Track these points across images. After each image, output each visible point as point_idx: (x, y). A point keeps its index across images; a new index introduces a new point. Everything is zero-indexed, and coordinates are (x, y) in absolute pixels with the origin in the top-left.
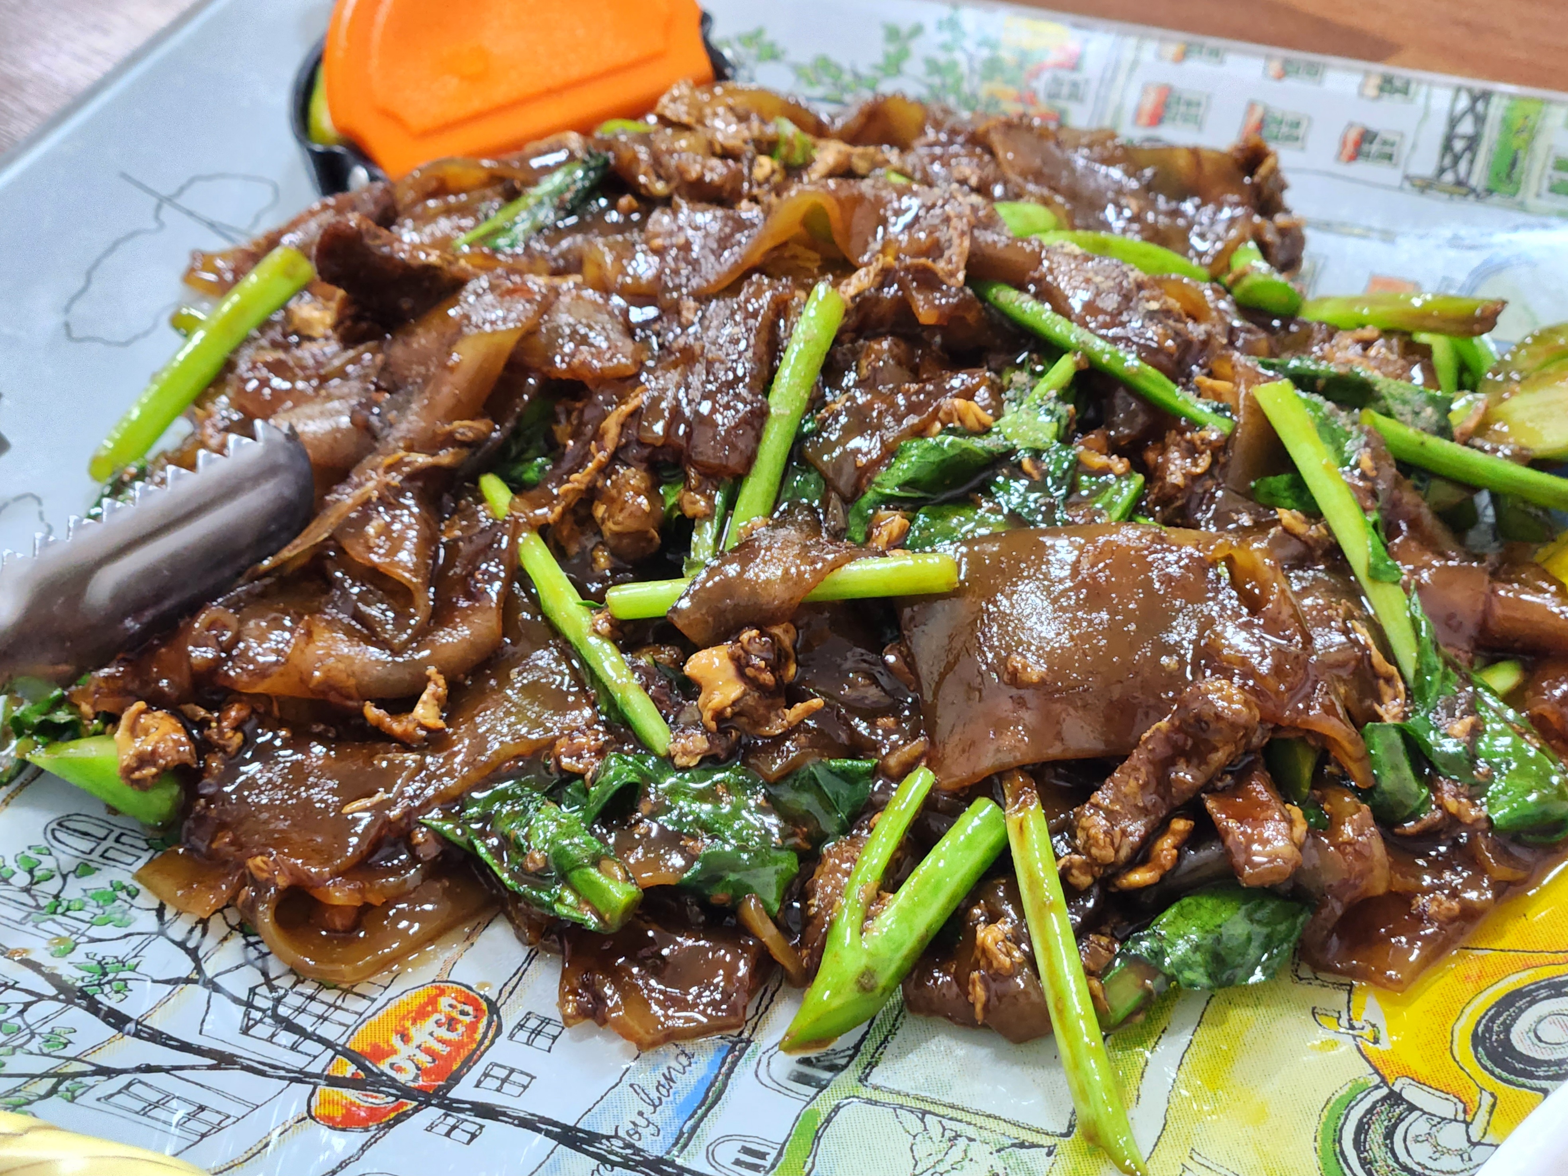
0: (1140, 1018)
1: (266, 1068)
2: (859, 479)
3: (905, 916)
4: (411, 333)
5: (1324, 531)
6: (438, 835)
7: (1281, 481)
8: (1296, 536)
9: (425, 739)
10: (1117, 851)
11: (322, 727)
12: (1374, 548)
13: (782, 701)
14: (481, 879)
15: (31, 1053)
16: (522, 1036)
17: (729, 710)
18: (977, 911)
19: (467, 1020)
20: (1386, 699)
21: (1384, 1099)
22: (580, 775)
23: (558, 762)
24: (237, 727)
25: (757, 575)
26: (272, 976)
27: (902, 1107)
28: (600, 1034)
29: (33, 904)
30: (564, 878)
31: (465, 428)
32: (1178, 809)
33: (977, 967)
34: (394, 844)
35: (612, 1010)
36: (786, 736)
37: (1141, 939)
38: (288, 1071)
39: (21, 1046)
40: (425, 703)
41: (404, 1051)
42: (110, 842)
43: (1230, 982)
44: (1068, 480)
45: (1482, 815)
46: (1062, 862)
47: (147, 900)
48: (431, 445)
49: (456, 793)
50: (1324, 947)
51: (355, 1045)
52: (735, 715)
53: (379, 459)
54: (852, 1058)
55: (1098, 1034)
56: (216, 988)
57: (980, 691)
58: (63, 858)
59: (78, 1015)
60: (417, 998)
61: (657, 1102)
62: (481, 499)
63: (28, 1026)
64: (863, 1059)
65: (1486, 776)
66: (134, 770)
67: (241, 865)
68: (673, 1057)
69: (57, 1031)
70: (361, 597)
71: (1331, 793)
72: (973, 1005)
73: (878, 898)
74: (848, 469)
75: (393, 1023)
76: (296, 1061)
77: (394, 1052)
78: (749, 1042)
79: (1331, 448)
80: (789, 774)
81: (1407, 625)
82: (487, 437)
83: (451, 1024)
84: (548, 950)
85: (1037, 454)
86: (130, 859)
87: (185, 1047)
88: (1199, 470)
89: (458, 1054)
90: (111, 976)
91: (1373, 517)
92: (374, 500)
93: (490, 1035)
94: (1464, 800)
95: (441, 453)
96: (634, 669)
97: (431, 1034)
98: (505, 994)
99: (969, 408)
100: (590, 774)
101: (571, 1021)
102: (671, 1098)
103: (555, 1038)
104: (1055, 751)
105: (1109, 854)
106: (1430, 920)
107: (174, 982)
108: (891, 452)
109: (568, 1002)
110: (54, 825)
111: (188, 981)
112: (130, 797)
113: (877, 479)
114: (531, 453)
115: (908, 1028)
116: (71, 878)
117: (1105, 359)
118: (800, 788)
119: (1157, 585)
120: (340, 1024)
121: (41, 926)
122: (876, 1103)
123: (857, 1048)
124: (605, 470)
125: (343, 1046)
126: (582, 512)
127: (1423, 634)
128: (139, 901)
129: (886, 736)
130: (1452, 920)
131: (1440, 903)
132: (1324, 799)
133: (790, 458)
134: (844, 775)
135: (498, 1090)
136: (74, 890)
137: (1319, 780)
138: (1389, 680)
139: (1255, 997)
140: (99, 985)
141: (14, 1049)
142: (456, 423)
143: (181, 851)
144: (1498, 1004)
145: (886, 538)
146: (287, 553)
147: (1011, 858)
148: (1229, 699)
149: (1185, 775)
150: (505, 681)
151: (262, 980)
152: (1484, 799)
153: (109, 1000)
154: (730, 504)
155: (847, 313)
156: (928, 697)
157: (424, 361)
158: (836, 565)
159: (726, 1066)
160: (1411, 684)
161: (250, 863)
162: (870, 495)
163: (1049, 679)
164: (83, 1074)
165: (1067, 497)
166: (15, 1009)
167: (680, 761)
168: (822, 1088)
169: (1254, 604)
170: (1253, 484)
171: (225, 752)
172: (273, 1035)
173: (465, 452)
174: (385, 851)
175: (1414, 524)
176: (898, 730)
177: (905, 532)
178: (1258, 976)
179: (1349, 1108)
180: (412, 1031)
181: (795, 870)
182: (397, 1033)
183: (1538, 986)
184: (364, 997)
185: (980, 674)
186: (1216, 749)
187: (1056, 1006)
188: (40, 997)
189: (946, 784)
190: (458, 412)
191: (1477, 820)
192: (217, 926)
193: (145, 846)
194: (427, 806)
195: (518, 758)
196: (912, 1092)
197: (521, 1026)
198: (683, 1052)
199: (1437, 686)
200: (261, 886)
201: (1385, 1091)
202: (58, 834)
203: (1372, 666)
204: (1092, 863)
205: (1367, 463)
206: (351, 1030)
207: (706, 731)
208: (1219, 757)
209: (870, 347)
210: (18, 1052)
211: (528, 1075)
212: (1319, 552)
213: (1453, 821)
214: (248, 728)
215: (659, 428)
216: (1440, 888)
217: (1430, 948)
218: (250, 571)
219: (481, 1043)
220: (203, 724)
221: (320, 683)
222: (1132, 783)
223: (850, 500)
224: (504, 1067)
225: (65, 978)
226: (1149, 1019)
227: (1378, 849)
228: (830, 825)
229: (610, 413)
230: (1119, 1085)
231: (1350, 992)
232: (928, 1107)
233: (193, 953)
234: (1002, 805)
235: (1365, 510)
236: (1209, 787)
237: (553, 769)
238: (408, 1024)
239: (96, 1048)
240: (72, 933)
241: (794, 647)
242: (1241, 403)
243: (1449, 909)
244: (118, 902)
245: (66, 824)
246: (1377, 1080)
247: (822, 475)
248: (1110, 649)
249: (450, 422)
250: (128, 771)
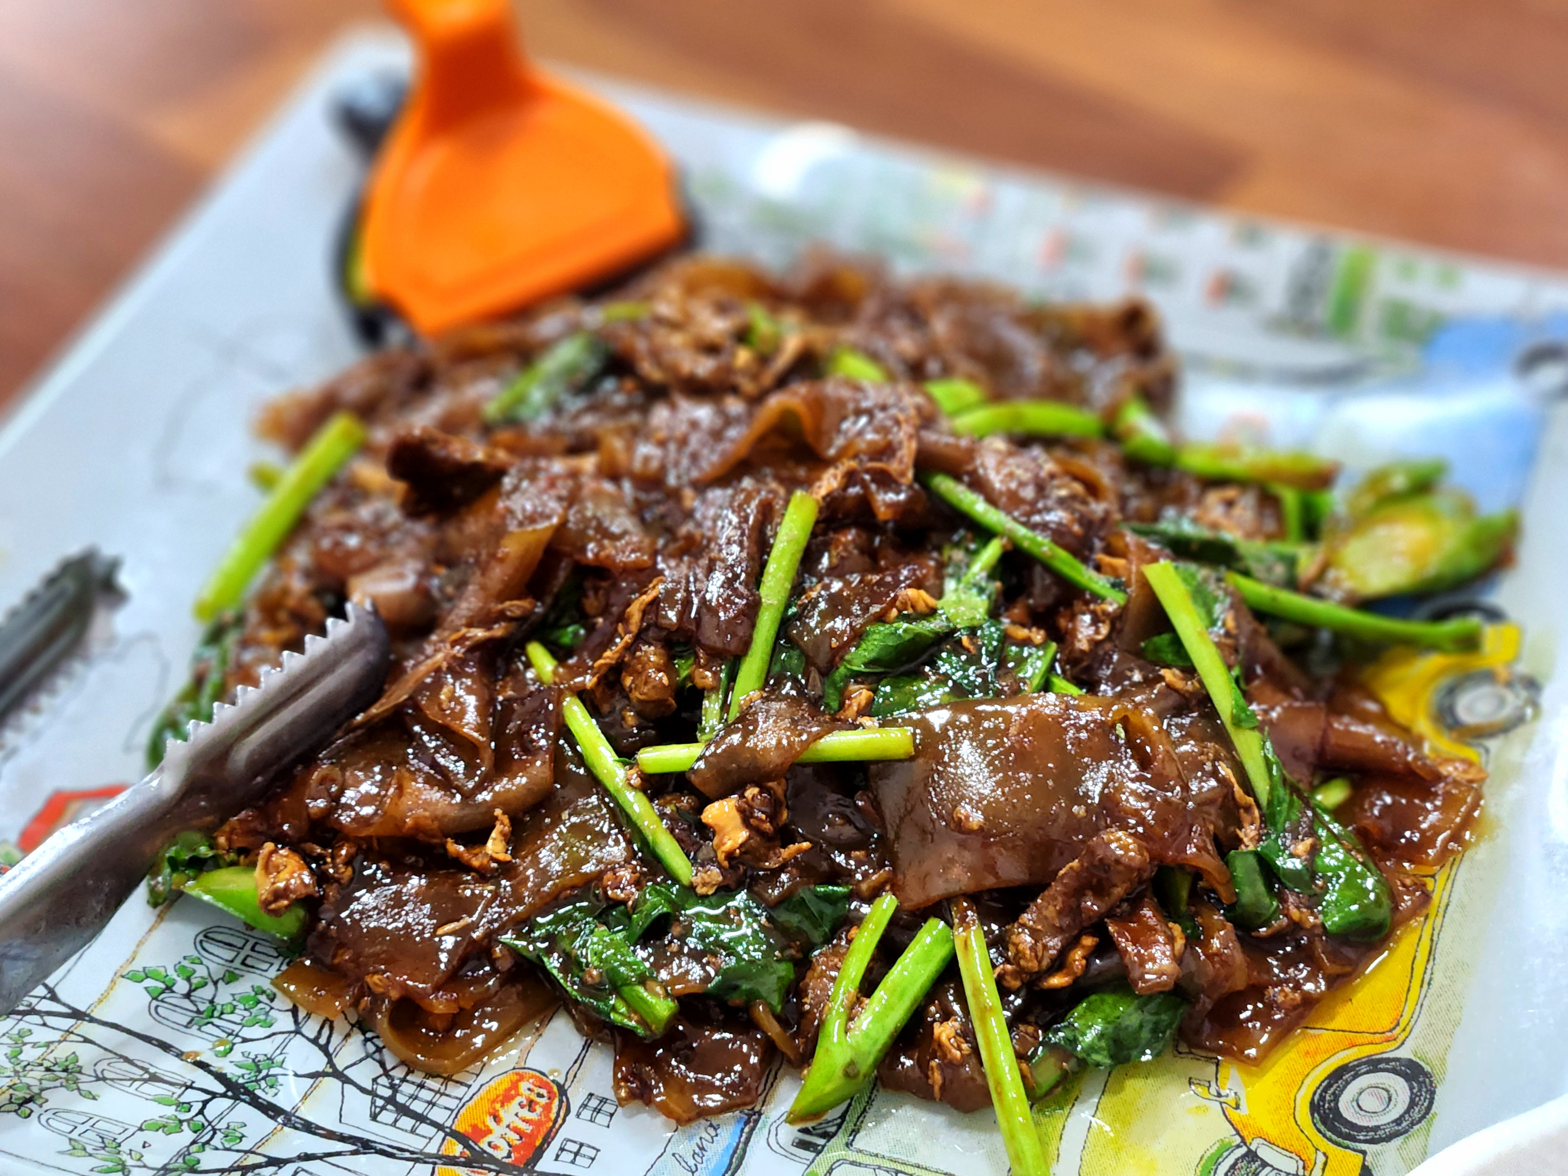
0: (1060, 1089)
1: (395, 1151)
2: (834, 657)
3: (878, 1018)
4: (462, 521)
5: (1197, 685)
6: (511, 950)
7: (1164, 639)
8: (1176, 691)
9: (496, 870)
10: (1040, 962)
11: (413, 859)
12: (1236, 701)
13: (778, 843)
14: (547, 985)
15: (216, 1149)
16: (586, 1114)
17: (738, 851)
18: (933, 1009)
19: (543, 1101)
20: (1246, 825)
21: (1243, 1157)
22: (624, 902)
23: (606, 892)
24: (348, 862)
25: (756, 745)
26: (389, 1067)
27: (880, 1168)
28: (646, 1112)
29: (195, 1009)
30: (616, 990)
31: (516, 607)
32: (1086, 928)
33: (934, 1057)
34: (479, 959)
35: (658, 1095)
36: (782, 869)
37: (1059, 1030)
38: (412, 1153)
39: (208, 1142)
40: (494, 839)
41: (497, 1130)
42: (247, 950)
43: (1127, 1060)
44: (997, 653)
45: (1318, 921)
46: (998, 970)
47: (282, 1003)
48: (485, 620)
49: (524, 917)
50: (1198, 1032)
51: (461, 1127)
52: (741, 853)
53: (446, 634)
54: (839, 1126)
55: (1026, 1104)
56: (346, 1080)
57: (932, 834)
58: (212, 966)
59: (244, 1112)
60: (503, 1083)
61: (694, 1169)
62: (528, 665)
63: (210, 1123)
64: (848, 1125)
65: (1321, 888)
66: (271, 903)
67: (360, 979)
68: (702, 1128)
69: (232, 1126)
70: (437, 749)
71: (1204, 911)
72: (932, 1086)
73: (858, 1001)
74: (825, 649)
75: (487, 1106)
76: (415, 1143)
77: (489, 1132)
78: (760, 1114)
79: (1202, 612)
80: (785, 900)
81: (1262, 763)
82: (532, 613)
83: (531, 1105)
84: (600, 1040)
85: (972, 631)
86: (265, 966)
87: (330, 1135)
88: (1100, 637)
89: (539, 1131)
90: (264, 1073)
91: (1236, 672)
92: (444, 669)
93: (562, 1114)
94: (1304, 910)
95: (496, 626)
96: (662, 816)
97: (516, 1115)
98: (571, 1076)
99: (920, 595)
100: (630, 903)
101: (623, 1103)
102: (704, 1165)
103: (612, 1115)
104: (990, 881)
105: (1033, 965)
106: (1279, 1008)
107: (315, 1075)
108: (858, 636)
109: (621, 1087)
110: (201, 937)
111: (324, 1074)
112: (266, 921)
113: (847, 657)
114: (565, 621)
115: (881, 1097)
116: (221, 984)
117: (1026, 544)
118: (793, 910)
119: (1069, 747)
120: (446, 1108)
121: (204, 1028)
122: (860, 1165)
123: (843, 1117)
124: (631, 648)
125: (450, 1128)
126: (611, 678)
127: (1274, 772)
128: (276, 1004)
129: (858, 866)
130: (1295, 1007)
131: (1286, 996)
132: (1197, 914)
133: (778, 637)
134: (828, 898)
135: (573, 1162)
136: (225, 994)
137: (1195, 896)
138: (1248, 809)
139: (1147, 1071)
140: (257, 1081)
141: (204, 1144)
142: (507, 604)
143: (308, 963)
144: (1329, 1077)
145: (855, 708)
146: (374, 711)
147: (959, 969)
148: (1125, 847)
149: (1090, 904)
150: (557, 821)
151: (381, 1071)
152: (1320, 908)
153: (265, 1095)
154: (732, 677)
155: (821, 511)
156: (891, 835)
157: (475, 542)
158: (819, 736)
159: (744, 1135)
160: (1265, 810)
161: (368, 979)
162: (842, 670)
163: (985, 827)
164: (259, 1166)
165: (997, 669)
166: (197, 1107)
167: (700, 890)
168: (819, 1153)
169: (1145, 762)
170: (1143, 644)
171: (340, 884)
172: (396, 1121)
173: (514, 625)
174: (471, 964)
175: (1268, 667)
176: (869, 862)
177: (871, 702)
178: (1147, 1057)
179: (1217, 1164)
180: (502, 1113)
181: (792, 976)
182: (490, 1114)
183: (1360, 1063)
184: (462, 1084)
185: (932, 821)
186: (1115, 886)
187: (996, 1089)
188: (214, 1095)
189: (907, 905)
190: (506, 593)
191: (1314, 926)
192: (342, 1026)
193: (275, 954)
194: (503, 929)
195: (573, 887)
196: (887, 1155)
197: (584, 1106)
198: (711, 1125)
199: (1284, 814)
200: (377, 1000)
201: (1244, 1150)
202: (205, 945)
203: (1234, 798)
204: (1020, 972)
205: (1231, 624)
206: (455, 1113)
207: (720, 867)
208: (1118, 891)
209: (838, 540)
210: (207, 1147)
211: (593, 1148)
212: (1194, 702)
213: (1296, 927)
214: (357, 865)
215: (672, 615)
216: (1287, 981)
217: (1279, 1030)
218: (345, 725)
219: (555, 1121)
220: (319, 859)
221: (411, 829)
222: (1051, 908)
223: (826, 672)
224: (575, 1142)
225: (229, 1076)
226: (1067, 1091)
227: (1239, 957)
228: (816, 936)
229: (633, 601)
230: (1043, 1142)
231: (1217, 1064)
232: (900, 1167)
233: (324, 1049)
234: (950, 925)
235: (1230, 668)
236: (1110, 914)
237: (601, 897)
238: (498, 1106)
239: (263, 1141)
240: (229, 1034)
241: (785, 796)
242: (1133, 578)
243: (1293, 1000)
244: (261, 1006)
245: (210, 935)
246: (1238, 1140)
247: (804, 654)
248: (1034, 803)
249: (502, 602)
250: (266, 904)
